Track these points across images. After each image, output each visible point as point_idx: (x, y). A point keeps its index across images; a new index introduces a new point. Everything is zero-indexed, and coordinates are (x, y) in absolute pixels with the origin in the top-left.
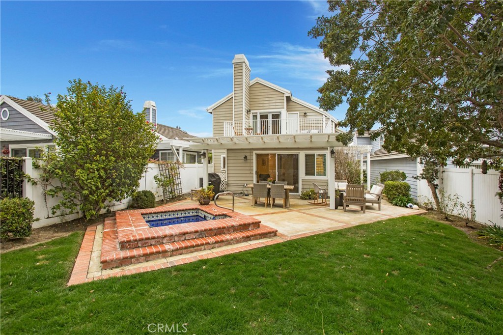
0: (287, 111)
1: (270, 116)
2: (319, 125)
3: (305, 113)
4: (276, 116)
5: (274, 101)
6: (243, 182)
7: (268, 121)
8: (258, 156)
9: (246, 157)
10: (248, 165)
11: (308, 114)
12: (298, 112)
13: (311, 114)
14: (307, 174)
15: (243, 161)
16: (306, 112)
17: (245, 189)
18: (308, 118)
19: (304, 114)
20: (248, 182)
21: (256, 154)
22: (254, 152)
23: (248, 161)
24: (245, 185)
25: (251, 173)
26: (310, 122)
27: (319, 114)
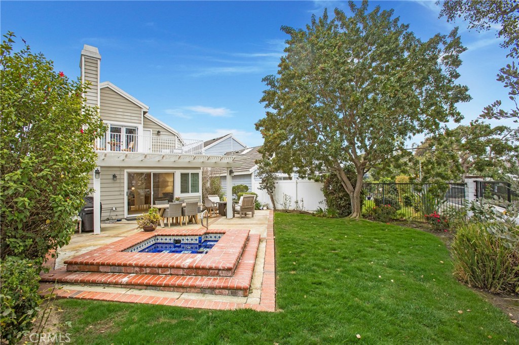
0: (144, 127)
1: (123, 130)
2: (172, 145)
3: (159, 132)
4: (131, 131)
5: (129, 114)
6: (110, 206)
7: (120, 135)
8: (129, 175)
9: (114, 176)
10: (118, 185)
11: (161, 133)
12: (151, 130)
13: (164, 133)
14: (182, 192)
15: (111, 181)
16: (160, 130)
17: (112, 214)
18: (162, 137)
19: (156, 132)
20: (117, 205)
21: (127, 172)
22: (126, 171)
23: (118, 181)
24: (114, 209)
25: (121, 195)
26: (163, 142)
27: (171, 134)
